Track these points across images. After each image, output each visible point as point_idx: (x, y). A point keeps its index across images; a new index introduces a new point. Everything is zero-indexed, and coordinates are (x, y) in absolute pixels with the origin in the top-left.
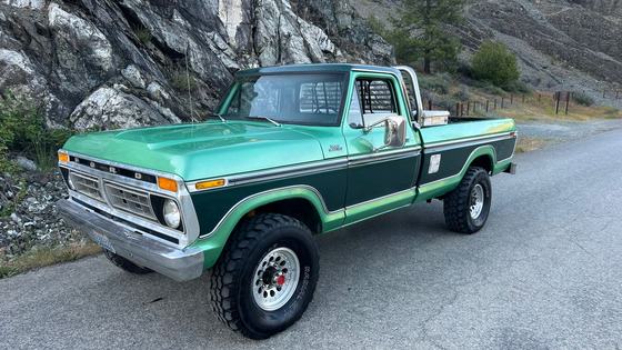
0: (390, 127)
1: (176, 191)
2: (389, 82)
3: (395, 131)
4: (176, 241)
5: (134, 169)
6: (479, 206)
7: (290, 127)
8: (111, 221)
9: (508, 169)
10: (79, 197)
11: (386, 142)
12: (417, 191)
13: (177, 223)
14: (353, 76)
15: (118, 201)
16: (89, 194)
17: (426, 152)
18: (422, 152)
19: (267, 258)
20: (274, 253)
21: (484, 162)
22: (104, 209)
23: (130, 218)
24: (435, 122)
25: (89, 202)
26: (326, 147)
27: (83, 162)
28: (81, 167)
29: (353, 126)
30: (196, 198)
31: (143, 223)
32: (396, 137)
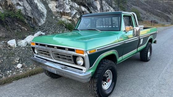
0: (135, 31)
1: (83, 54)
2: (130, 17)
3: (137, 32)
4: (82, 70)
5: (65, 47)
7: (105, 32)
9: (155, 42)
10: (39, 56)
12: (137, 50)
13: (82, 64)
14: (123, 15)
15: (56, 57)
17: (140, 38)
20: (107, 71)
21: (151, 40)
22: (50, 60)
23: (61, 62)
25: (43, 57)
26: (119, 38)
27: (41, 45)
28: (40, 47)
30: (89, 56)
31: (67, 64)
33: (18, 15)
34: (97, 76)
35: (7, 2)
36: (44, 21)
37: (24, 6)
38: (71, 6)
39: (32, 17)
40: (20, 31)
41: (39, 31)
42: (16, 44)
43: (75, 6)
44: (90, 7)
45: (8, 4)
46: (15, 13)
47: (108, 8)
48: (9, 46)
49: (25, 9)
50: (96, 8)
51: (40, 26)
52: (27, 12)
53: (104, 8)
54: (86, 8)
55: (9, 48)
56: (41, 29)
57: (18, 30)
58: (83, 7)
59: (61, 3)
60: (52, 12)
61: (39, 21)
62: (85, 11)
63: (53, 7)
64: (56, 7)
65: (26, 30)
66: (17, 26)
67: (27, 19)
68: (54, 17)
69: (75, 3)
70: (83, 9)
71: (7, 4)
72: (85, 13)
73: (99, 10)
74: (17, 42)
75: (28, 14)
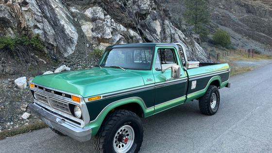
0: (173, 70)
1: (80, 102)
2: (173, 50)
3: (175, 72)
4: (80, 124)
5: (62, 92)
6: (214, 102)
7: (130, 71)
8: (52, 114)
9: (227, 86)
10: (38, 103)
11: (172, 77)
12: (186, 97)
13: (80, 116)
14: (157, 48)
15: (55, 105)
16: (43, 102)
17: (190, 80)
18: (188, 80)
19: (119, 131)
20: (123, 128)
21: (216, 83)
22: (49, 108)
23: (60, 113)
24: (193, 66)
25: (42, 105)
26: (145, 80)
28: (39, 90)
29: (157, 70)
31: (65, 115)
32: (176, 74)
33: (34, 41)
34: (104, 134)
35: (20, 23)
36: (72, 50)
37: (43, 30)
38: (114, 29)
39: (55, 44)
40: (36, 64)
41: (63, 64)
42: (26, 83)
43: (120, 29)
44: (145, 30)
45: (23, 26)
46: (30, 39)
47: (173, 32)
48: (17, 87)
49: (45, 33)
50: (155, 31)
51: (65, 58)
52: (48, 37)
53: (168, 31)
54: (137, 32)
55: (15, 89)
56: (67, 61)
57: (33, 63)
58: (132, 31)
59: (100, 25)
60: (86, 37)
61: (65, 50)
62: (135, 37)
63: (87, 31)
64: (93, 31)
65: (45, 63)
66: (32, 57)
67: (48, 48)
68: (88, 45)
69: (121, 25)
70: (132, 33)
71: (21, 26)
72: (134, 38)
73: (159, 35)
74: (28, 81)
75: (49, 40)
